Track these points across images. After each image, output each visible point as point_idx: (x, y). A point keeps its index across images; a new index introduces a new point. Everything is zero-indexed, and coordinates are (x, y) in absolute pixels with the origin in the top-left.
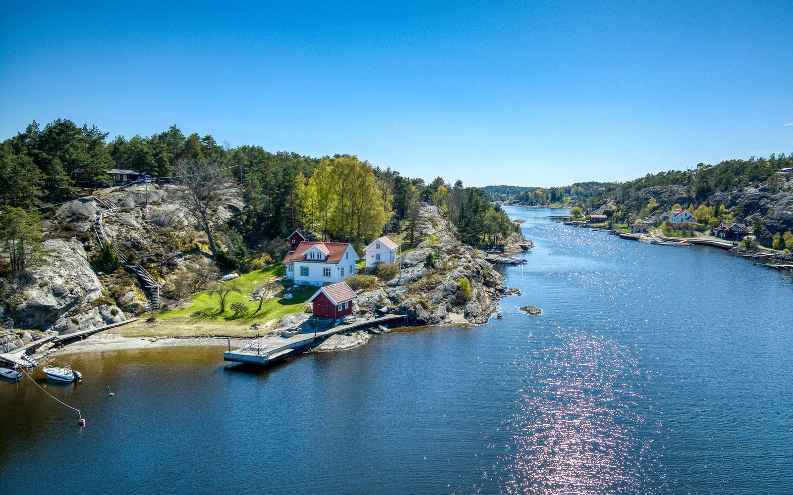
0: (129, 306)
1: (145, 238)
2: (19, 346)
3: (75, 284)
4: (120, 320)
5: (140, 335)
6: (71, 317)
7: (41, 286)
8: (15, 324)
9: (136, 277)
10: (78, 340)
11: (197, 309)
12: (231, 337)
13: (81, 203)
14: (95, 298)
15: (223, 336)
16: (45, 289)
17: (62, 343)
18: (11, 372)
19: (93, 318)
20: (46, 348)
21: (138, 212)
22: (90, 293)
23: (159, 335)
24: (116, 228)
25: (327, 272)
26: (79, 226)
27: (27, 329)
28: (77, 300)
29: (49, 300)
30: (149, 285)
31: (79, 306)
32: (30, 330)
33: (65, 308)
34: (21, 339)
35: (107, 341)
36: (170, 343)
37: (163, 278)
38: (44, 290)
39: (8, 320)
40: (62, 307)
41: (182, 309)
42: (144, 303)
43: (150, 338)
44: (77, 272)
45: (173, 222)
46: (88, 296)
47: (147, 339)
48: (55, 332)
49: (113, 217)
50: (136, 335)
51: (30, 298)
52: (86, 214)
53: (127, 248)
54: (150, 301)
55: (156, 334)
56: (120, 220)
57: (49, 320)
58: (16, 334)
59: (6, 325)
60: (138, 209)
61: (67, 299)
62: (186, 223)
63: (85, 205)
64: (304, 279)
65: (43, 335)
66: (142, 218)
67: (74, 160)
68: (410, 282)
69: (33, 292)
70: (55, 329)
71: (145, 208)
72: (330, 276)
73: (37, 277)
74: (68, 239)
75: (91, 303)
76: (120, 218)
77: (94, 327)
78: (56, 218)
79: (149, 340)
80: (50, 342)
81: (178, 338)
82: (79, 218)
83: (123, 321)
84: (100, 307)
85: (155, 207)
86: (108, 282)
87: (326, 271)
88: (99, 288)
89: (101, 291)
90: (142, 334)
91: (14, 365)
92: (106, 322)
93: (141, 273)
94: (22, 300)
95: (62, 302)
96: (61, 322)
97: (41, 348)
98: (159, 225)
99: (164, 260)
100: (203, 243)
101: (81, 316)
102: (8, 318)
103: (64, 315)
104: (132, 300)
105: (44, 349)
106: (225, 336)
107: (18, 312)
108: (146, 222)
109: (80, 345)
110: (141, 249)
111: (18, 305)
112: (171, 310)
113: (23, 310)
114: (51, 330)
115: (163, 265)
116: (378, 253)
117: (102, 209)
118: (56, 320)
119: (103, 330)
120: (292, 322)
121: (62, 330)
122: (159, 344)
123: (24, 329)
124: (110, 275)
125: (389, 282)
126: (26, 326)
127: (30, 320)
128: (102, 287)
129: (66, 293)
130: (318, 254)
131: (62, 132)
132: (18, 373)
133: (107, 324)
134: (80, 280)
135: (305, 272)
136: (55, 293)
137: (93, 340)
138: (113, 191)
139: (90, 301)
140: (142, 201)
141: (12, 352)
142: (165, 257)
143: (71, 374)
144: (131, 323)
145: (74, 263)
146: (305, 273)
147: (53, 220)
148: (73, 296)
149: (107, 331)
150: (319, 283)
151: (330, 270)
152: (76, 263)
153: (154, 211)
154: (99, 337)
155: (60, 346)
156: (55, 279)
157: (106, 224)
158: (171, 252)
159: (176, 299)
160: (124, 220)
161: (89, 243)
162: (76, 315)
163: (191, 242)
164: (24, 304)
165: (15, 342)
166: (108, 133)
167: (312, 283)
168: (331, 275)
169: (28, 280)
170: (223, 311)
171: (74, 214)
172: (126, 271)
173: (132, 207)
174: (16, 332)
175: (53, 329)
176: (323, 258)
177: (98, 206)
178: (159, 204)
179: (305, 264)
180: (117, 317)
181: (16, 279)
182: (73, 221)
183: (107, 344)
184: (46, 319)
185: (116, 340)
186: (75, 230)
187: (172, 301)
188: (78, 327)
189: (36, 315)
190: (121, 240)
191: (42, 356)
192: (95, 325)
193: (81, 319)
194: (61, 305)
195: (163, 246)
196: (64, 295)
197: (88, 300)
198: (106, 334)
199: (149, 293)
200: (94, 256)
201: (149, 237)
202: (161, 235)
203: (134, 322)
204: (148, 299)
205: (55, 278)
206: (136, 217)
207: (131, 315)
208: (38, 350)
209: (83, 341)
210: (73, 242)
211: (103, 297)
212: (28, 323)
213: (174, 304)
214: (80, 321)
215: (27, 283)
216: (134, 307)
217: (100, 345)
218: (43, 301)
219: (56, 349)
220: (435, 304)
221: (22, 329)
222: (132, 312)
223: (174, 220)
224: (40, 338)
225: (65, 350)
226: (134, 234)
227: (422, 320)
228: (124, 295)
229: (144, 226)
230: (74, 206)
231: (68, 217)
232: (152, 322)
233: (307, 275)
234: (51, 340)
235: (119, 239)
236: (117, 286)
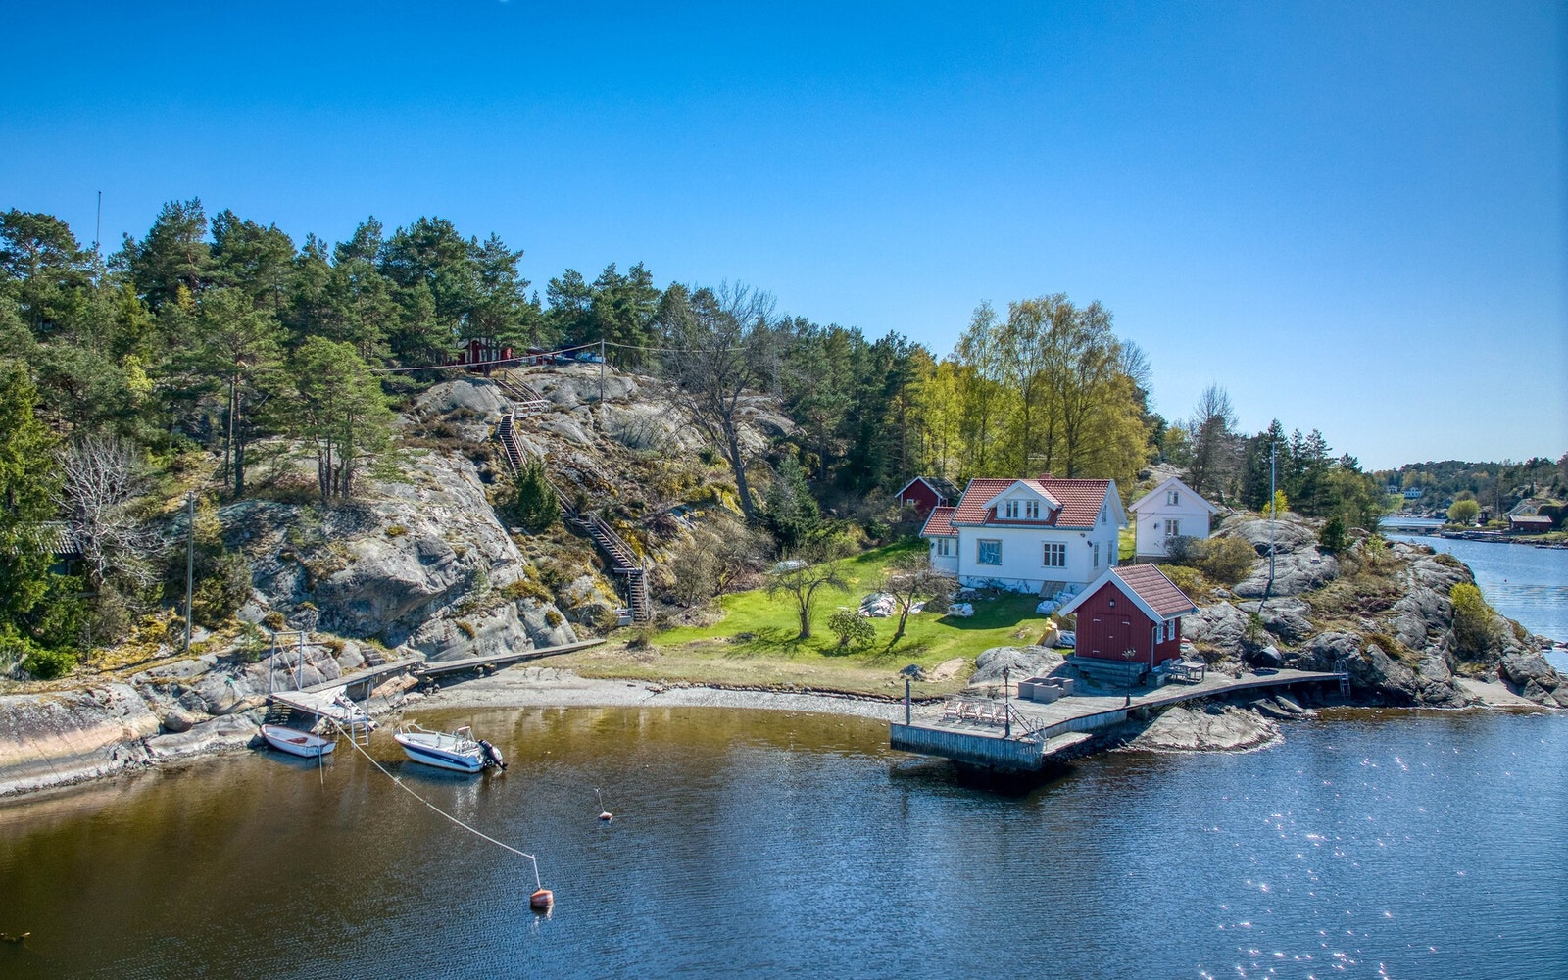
0: (583, 609)
1: (604, 468)
2: (328, 676)
3: (467, 542)
4: (565, 640)
5: (620, 674)
6: (457, 620)
7: (391, 535)
8: (322, 621)
9: (592, 546)
10: (472, 678)
11: (738, 628)
12: (857, 695)
13: (471, 385)
14: (509, 581)
15: (836, 692)
16: (400, 541)
17: (435, 681)
18: (304, 740)
19: (506, 628)
20: (398, 689)
21: (585, 414)
22: (498, 566)
23: (670, 679)
24: (545, 441)
25: (1054, 555)
26: (466, 430)
27: (351, 637)
28: (470, 580)
29: (408, 568)
30: (620, 566)
31: (474, 594)
32: (358, 641)
33: (444, 594)
34: (336, 658)
35: (542, 683)
36: (702, 700)
37: (650, 554)
38: (397, 543)
39: (305, 608)
40: (438, 590)
41: (701, 626)
42: (615, 607)
43: (649, 685)
44: (469, 518)
45: (658, 440)
46: (494, 574)
47: (640, 685)
48: (418, 652)
49: (536, 419)
50: (611, 674)
51: (365, 559)
52: (481, 408)
53: (571, 483)
54: (626, 603)
55: (660, 675)
56: (551, 425)
57: (405, 620)
58: (324, 645)
59: (300, 620)
60: (586, 409)
61: (449, 572)
62: (682, 446)
63: (477, 391)
64: (988, 572)
65: (390, 657)
66: (594, 428)
67: (456, 295)
68: (1306, 587)
69: (372, 545)
70: (420, 646)
71: (598, 408)
72: (1062, 564)
73: (381, 513)
74: (445, 453)
75: (502, 592)
76: (551, 422)
77: (507, 651)
78: (418, 411)
79: (647, 688)
80: (407, 675)
81: (719, 687)
82: (467, 415)
83: (572, 642)
84: (522, 602)
85: (619, 408)
86: (534, 549)
87: (1051, 552)
88: (518, 560)
89: (522, 567)
90: (624, 673)
91: (314, 723)
92: (535, 642)
93: (603, 538)
94: (345, 561)
95: (438, 578)
96: (432, 628)
97: (386, 688)
98: (629, 445)
99: (648, 516)
100: (724, 488)
101: (479, 619)
102: (306, 603)
103: (441, 612)
104: (588, 595)
105: (391, 691)
106: (843, 693)
107: (331, 591)
108: (603, 437)
109: (479, 688)
110: (599, 488)
111: (333, 572)
112: (677, 628)
113: (345, 586)
114: (409, 646)
115: (648, 525)
116: (1172, 518)
117: (512, 403)
118: (422, 622)
119: (529, 658)
120: (1020, 667)
121: (436, 649)
122: (675, 697)
123: (343, 636)
124: (538, 536)
125: (1239, 587)
126: (348, 629)
127: (359, 614)
128: (523, 560)
129: (449, 557)
130: (1029, 504)
131: (431, 242)
132: (325, 742)
133: (536, 647)
134: (476, 535)
135: (990, 553)
136: (424, 553)
137: (509, 679)
138: (531, 373)
139: (499, 586)
140: (592, 393)
141: (309, 689)
142: (649, 510)
143: (477, 752)
144: (590, 649)
145: (463, 499)
146: (989, 556)
147: (412, 413)
148: (462, 566)
149: (538, 661)
150: (1029, 583)
151: (1063, 548)
152: (467, 499)
153: (618, 415)
154: (521, 673)
155: (431, 689)
156: (421, 523)
157: (523, 432)
158: (660, 501)
159: (681, 605)
160: (560, 426)
161: (489, 466)
162: (469, 616)
163: (699, 481)
164: (348, 572)
165: (320, 664)
166: (522, 252)
167: (1011, 585)
168: (1066, 561)
169: (358, 518)
170: (805, 635)
171: (455, 406)
172: (570, 531)
173: (572, 405)
174: (324, 641)
175: (412, 644)
176: (1043, 515)
177: (504, 395)
178: (625, 404)
179: (991, 533)
180: (559, 631)
181: (332, 513)
182: (454, 419)
183: (545, 691)
184: (398, 618)
185: (564, 682)
186: (459, 438)
187: (673, 608)
188: (471, 646)
189: (377, 602)
190: (555, 466)
191: (387, 707)
192: (510, 647)
193: (480, 626)
194: (436, 585)
195: (642, 487)
196: (443, 561)
197: (495, 583)
198: (537, 669)
199: (624, 585)
200: (501, 494)
201: (612, 466)
202: (637, 463)
203: (597, 648)
204: (622, 597)
205: (422, 521)
206: (582, 423)
207: (587, 633)
208: (377, 691)
209: (483, 681)
210: (456, 459)
211: (526, 580)
212: (354, 621)
213: (680, 615)
214: (477, 631)
215: (358, 524)
216: (594, 614)
217: (527, 691)
218: (394, 568)
219: (421, 695)
220: (1411, 647)
221: (340, 636)
222: (589, 625)
223: (660, 436)
224: (382, 662)
225: (441, 698)
226: (581, 458)
227: (1397, 691)
228: (571, 582)
229: (600, 445)
230: (455, 390)
231: (444, 412)
232: (641, 649)
233: (996, 561)
234: (412, 669)
235: (552, 463)
236: (555, 561)
